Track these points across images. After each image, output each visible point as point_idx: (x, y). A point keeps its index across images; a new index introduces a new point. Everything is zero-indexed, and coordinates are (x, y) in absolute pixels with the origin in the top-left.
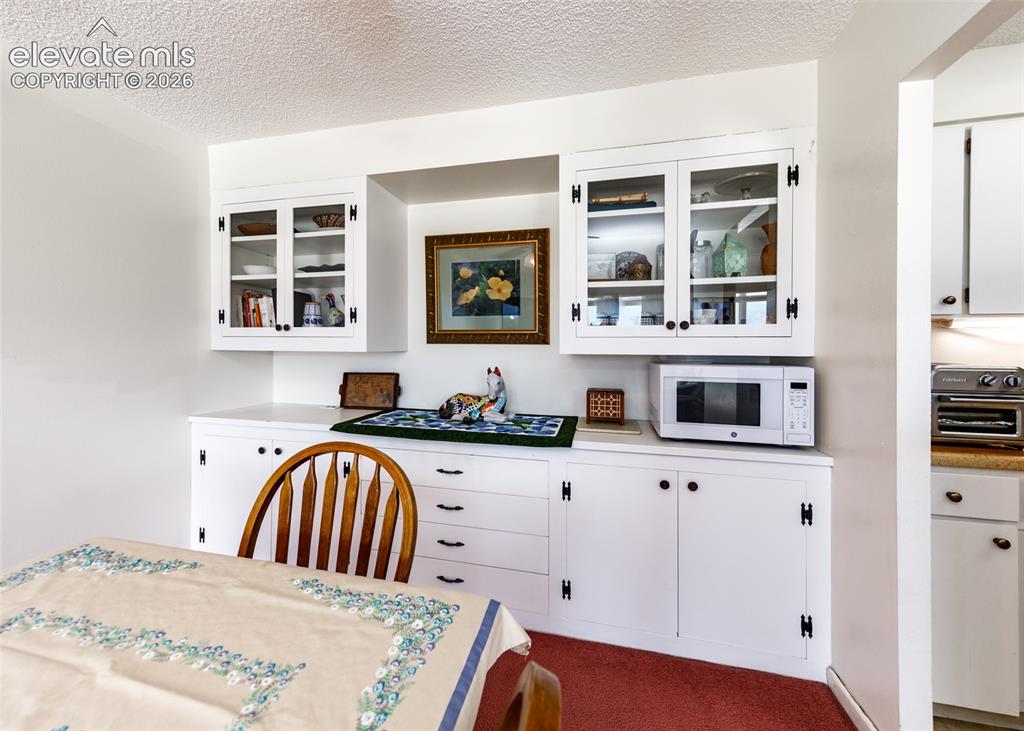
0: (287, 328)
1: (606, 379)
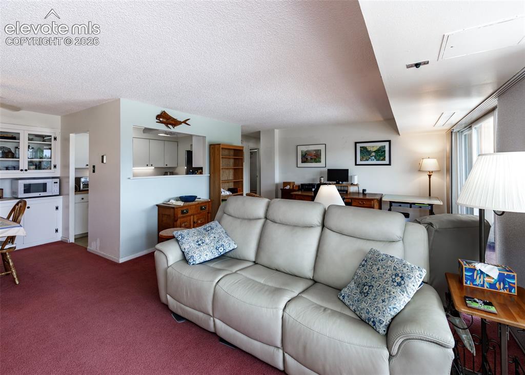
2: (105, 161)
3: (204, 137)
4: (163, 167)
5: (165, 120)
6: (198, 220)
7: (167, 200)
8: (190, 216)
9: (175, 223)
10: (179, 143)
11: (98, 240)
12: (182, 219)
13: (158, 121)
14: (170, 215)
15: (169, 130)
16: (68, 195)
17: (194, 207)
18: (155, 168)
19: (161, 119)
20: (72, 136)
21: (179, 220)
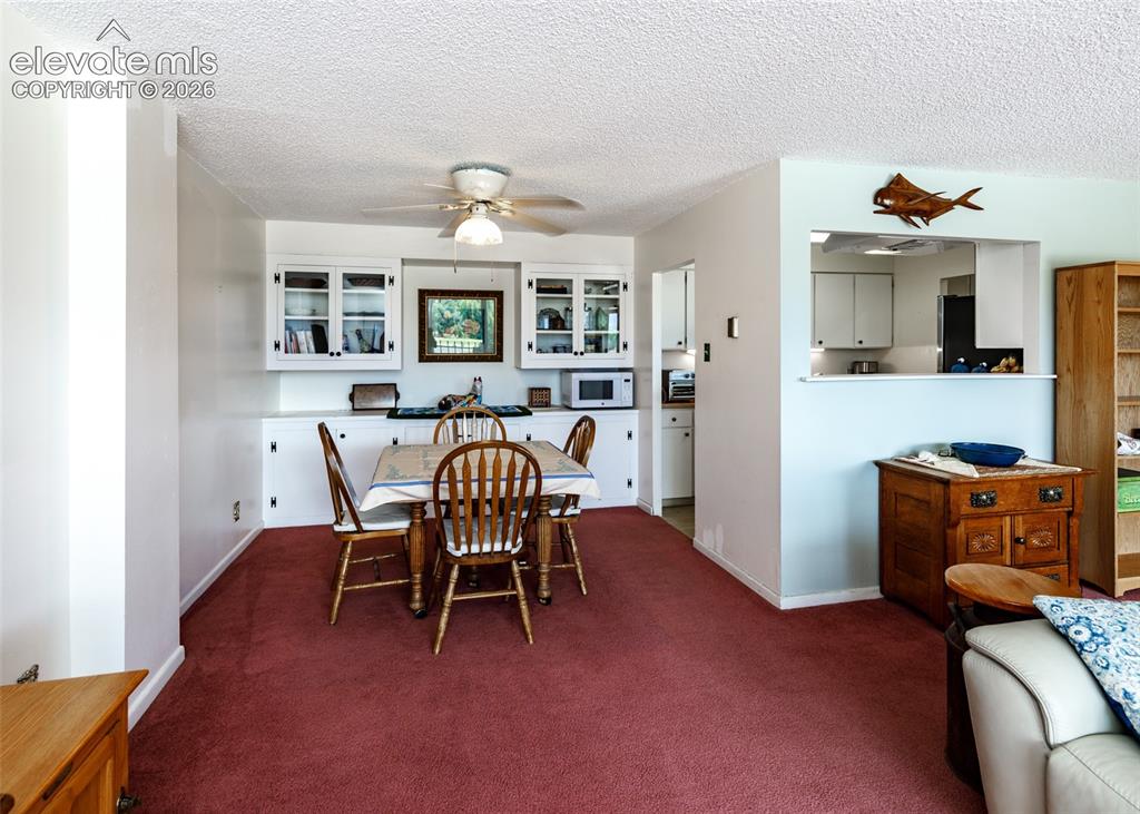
0: (339, 354)
1: (538, 382)
2: (736, 334)
3: (1030, 245)
4: (851, 346)
5: (901, 203)
6: (1031, 531)
7: (907, 452)
8: (1001, 515)
9: (949, 531)
10: (896, 278)
11: (720, 529)
12: (973, 524)
13: (881, 208)
14: (928, 503)
15: (912, 231)
16: (650, 408)
17: (1017, 486)
18: (827, 350)
19: (887, 202)
20: (657, 277)
21: (962, 524)
